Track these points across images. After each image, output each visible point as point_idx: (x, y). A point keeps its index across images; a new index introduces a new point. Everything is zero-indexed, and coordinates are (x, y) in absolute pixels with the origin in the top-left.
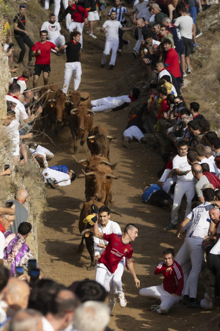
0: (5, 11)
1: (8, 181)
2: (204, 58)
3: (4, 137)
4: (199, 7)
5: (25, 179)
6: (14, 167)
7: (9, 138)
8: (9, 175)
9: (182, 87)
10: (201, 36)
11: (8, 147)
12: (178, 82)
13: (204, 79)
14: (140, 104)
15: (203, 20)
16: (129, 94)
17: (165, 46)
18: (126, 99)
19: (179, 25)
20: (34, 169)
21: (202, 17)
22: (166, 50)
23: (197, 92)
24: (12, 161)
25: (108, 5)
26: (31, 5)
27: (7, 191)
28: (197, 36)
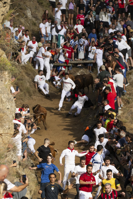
1: (15, 171)
2: (131, 98)
3: (12, 144)
4: (127, 68)
5: (25, 169)
6: (18, 162)
7: (15, 145)
8: (16, 167)
9: (118, 115)
10: (129, 85)
13: (131, 110)
15: (130, 76)
19: (116, 79)
21: (129, 74)
23: (127, 118)
24: (17, 159)
25: (73, 67)
26: (27, 67)
27: (14, 177)
28: (126, 85)
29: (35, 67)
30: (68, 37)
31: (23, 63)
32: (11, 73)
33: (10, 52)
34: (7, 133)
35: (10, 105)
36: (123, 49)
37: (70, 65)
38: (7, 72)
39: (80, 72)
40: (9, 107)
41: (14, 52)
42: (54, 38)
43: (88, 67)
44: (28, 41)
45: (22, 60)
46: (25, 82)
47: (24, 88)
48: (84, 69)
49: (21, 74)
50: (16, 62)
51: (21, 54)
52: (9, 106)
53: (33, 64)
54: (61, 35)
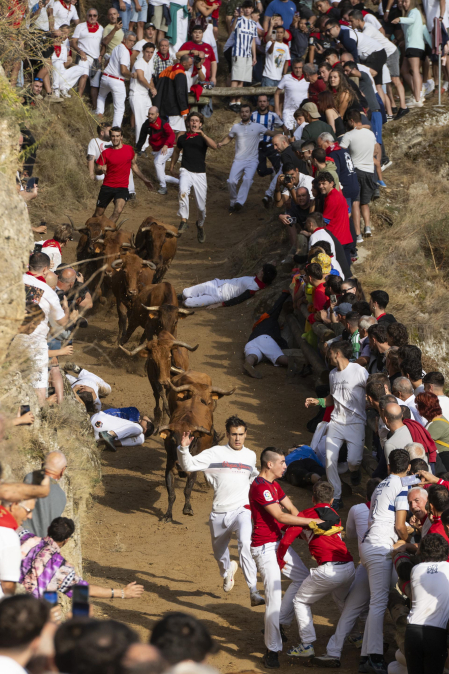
0: (24, 118)
1: (27, 436)
2: (397, 209)
3: (19, 352)
4: (387, 112)
5: (59, 433)
6: (38, 409)
7: (29, 355)
8: (29, 424)
9: (355, 263)
10: (390, 168)
11: (27, 372)
12: (346, 253)
13: (396, 248)
14: (275, 294)
15: (395, 138)
16: (255, 275)
17: (322, 186)
18: (250, 283)
19: (349, 147)
20: (75, 413)
21: (392, 131)
22: (324, 192)
23: (383, 271)
25: (216, 107)
26: (71, 107)
27: (25, 455)
28: (383, 168)
29: (94, 107)
31: (57, 93)
32: (17, 126)
33: (16, 59)
34: (4, 318)
35: (15, 228)
36: (373, 50)
37: (207, 100)
38: (6, 122)
40: (12, 233)
41: (28, 58)
42: (158, 14)
44: (73, 24)
45: (56, 84)
46: (63, 153)
47: (58, 173)
49: (49, 129)
51: (51, 63)
52: (12, 231)
54: (179, 6)
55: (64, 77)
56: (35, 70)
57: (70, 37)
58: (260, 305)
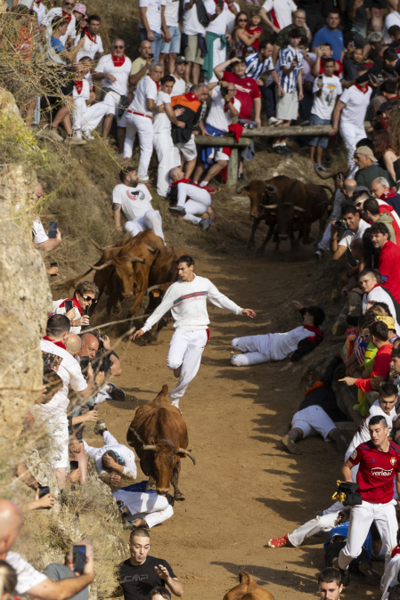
0: (41, 163)
1: (46, 522)
5: (82, 518)
6: (56, 493)
7: (47, 431)
8: (48, 508)
11: (45, 450)
14: (325, 360)
17: (374, 239)
20: (100, 496)
22: (377, 246)
24: (54, 480)
25: (258, 148)
26: (94, 150)
27: (43, 544)
29: (120, 150)
30: (242, 41)
31: (79, 135)
32: (34, 172)
34: (19, 389)
35: (31, 287)
37: (248, 142)
38: (20, 167)
39: (281, 167)
40: (28, 294)
41: (46, 95)
42: (193, 44)
43: (313, 149)
44: (98, 56)
45: (77, 124)
46: (86, 203)
47: (81, 225)
48: (296, 155)
49: (69, 175)
50: (54, 133)
51: (73, 101)
52: (27, 290)
53: (113, 140)
54: (216, 36)
55: (87, 115)
56: (53, 109)
57: (92, 71)
58: (308, 372)
